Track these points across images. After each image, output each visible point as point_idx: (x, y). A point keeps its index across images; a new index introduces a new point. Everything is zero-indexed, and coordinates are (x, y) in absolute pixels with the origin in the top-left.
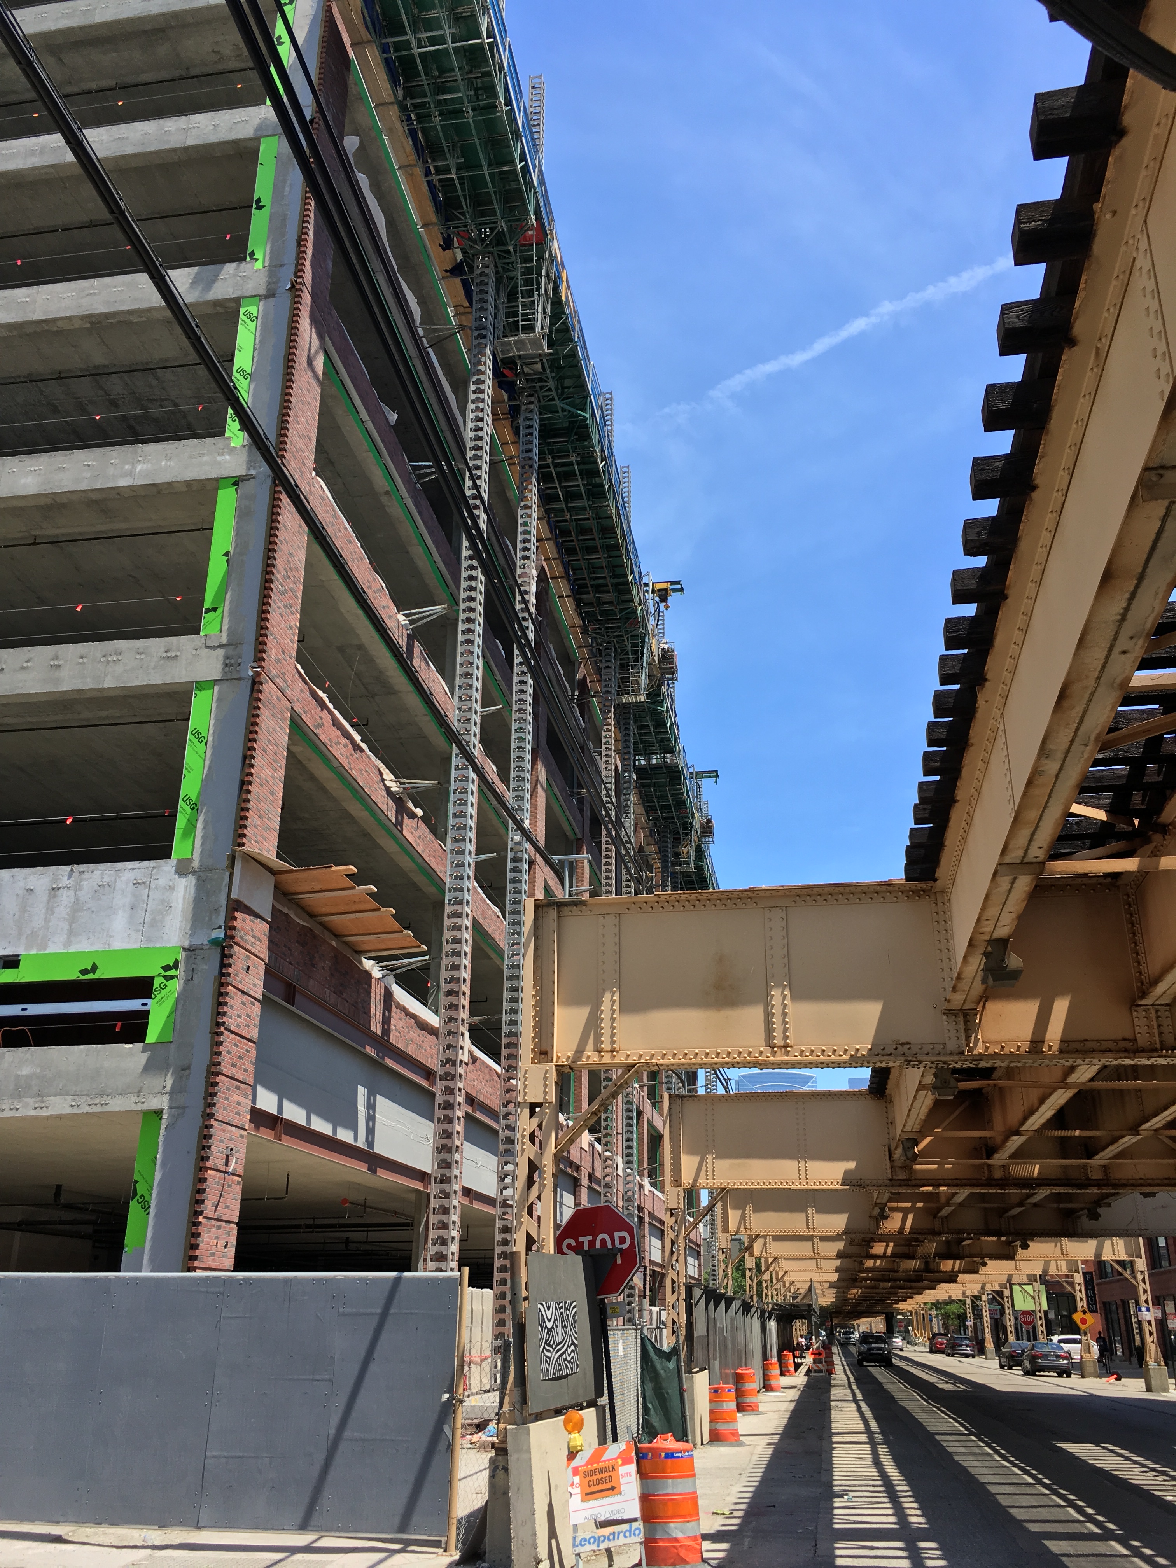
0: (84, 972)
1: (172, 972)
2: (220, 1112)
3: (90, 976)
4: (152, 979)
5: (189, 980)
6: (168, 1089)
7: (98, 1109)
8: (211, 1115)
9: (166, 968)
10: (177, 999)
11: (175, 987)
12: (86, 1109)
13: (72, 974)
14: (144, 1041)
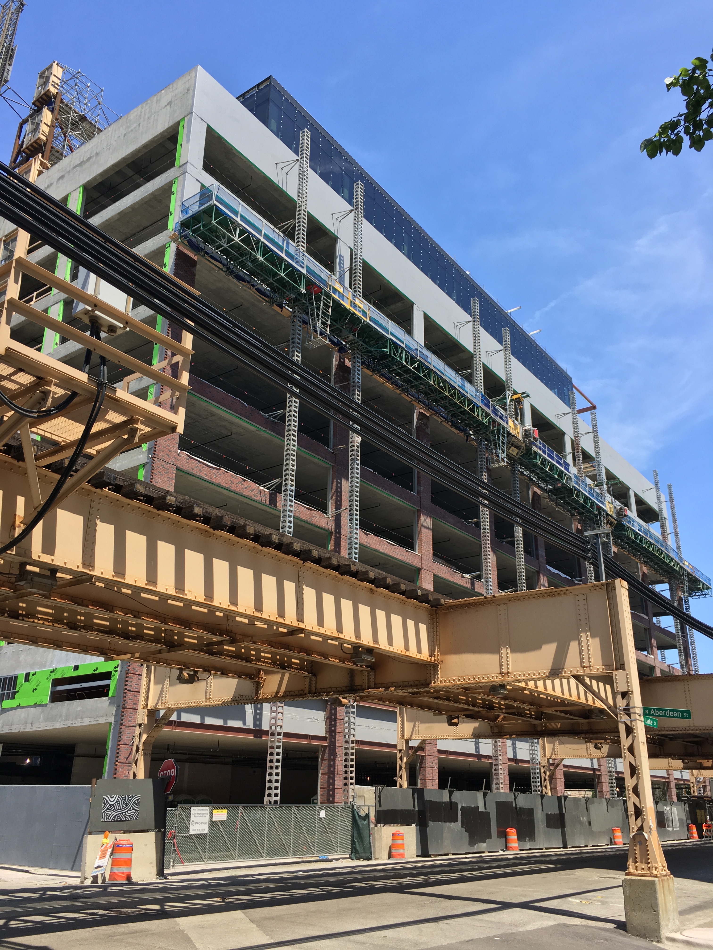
0: (94, 670)
1: (116, 669)
2: (126, 723)
3: (96, 672)
4: (111, 672)
5: (121, 671)
6: (114, 714)
7: (96, 723)
8: (121, 724)
9: (115, 668)
10: (118, 680)
11: (118, 674)
12: (93, 723)
13: (91, 672)
14: (108, 696)
